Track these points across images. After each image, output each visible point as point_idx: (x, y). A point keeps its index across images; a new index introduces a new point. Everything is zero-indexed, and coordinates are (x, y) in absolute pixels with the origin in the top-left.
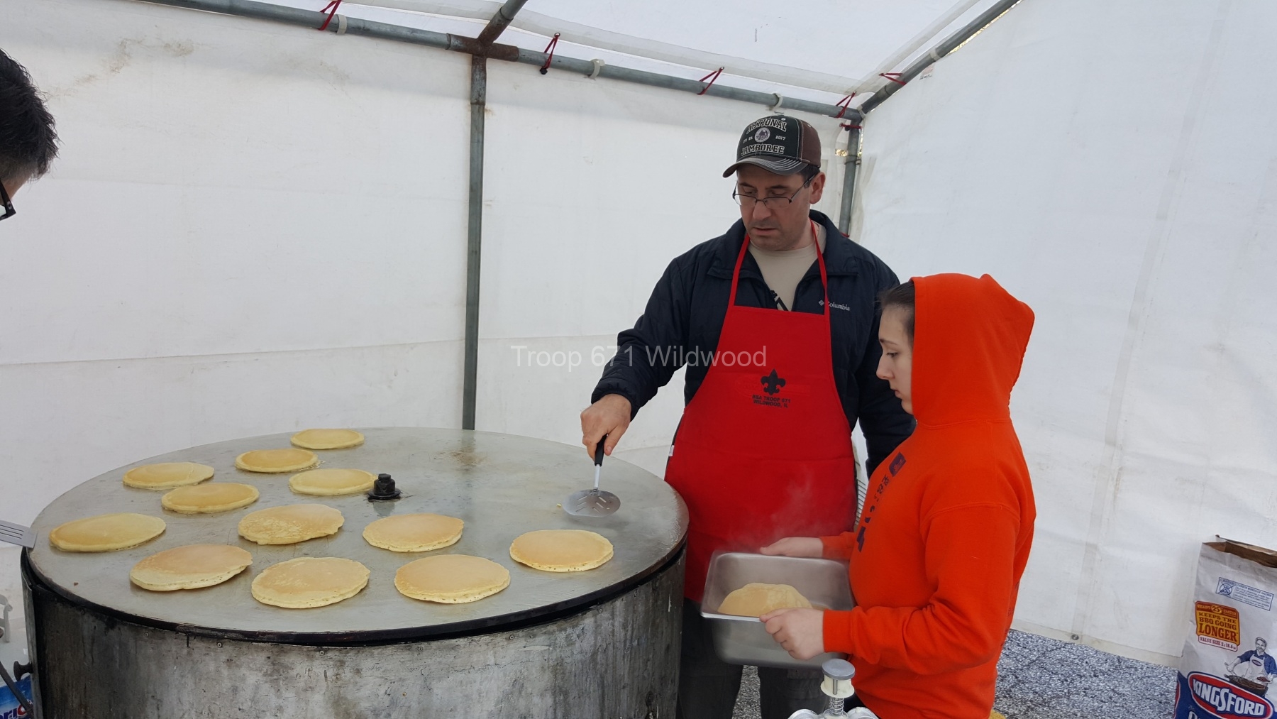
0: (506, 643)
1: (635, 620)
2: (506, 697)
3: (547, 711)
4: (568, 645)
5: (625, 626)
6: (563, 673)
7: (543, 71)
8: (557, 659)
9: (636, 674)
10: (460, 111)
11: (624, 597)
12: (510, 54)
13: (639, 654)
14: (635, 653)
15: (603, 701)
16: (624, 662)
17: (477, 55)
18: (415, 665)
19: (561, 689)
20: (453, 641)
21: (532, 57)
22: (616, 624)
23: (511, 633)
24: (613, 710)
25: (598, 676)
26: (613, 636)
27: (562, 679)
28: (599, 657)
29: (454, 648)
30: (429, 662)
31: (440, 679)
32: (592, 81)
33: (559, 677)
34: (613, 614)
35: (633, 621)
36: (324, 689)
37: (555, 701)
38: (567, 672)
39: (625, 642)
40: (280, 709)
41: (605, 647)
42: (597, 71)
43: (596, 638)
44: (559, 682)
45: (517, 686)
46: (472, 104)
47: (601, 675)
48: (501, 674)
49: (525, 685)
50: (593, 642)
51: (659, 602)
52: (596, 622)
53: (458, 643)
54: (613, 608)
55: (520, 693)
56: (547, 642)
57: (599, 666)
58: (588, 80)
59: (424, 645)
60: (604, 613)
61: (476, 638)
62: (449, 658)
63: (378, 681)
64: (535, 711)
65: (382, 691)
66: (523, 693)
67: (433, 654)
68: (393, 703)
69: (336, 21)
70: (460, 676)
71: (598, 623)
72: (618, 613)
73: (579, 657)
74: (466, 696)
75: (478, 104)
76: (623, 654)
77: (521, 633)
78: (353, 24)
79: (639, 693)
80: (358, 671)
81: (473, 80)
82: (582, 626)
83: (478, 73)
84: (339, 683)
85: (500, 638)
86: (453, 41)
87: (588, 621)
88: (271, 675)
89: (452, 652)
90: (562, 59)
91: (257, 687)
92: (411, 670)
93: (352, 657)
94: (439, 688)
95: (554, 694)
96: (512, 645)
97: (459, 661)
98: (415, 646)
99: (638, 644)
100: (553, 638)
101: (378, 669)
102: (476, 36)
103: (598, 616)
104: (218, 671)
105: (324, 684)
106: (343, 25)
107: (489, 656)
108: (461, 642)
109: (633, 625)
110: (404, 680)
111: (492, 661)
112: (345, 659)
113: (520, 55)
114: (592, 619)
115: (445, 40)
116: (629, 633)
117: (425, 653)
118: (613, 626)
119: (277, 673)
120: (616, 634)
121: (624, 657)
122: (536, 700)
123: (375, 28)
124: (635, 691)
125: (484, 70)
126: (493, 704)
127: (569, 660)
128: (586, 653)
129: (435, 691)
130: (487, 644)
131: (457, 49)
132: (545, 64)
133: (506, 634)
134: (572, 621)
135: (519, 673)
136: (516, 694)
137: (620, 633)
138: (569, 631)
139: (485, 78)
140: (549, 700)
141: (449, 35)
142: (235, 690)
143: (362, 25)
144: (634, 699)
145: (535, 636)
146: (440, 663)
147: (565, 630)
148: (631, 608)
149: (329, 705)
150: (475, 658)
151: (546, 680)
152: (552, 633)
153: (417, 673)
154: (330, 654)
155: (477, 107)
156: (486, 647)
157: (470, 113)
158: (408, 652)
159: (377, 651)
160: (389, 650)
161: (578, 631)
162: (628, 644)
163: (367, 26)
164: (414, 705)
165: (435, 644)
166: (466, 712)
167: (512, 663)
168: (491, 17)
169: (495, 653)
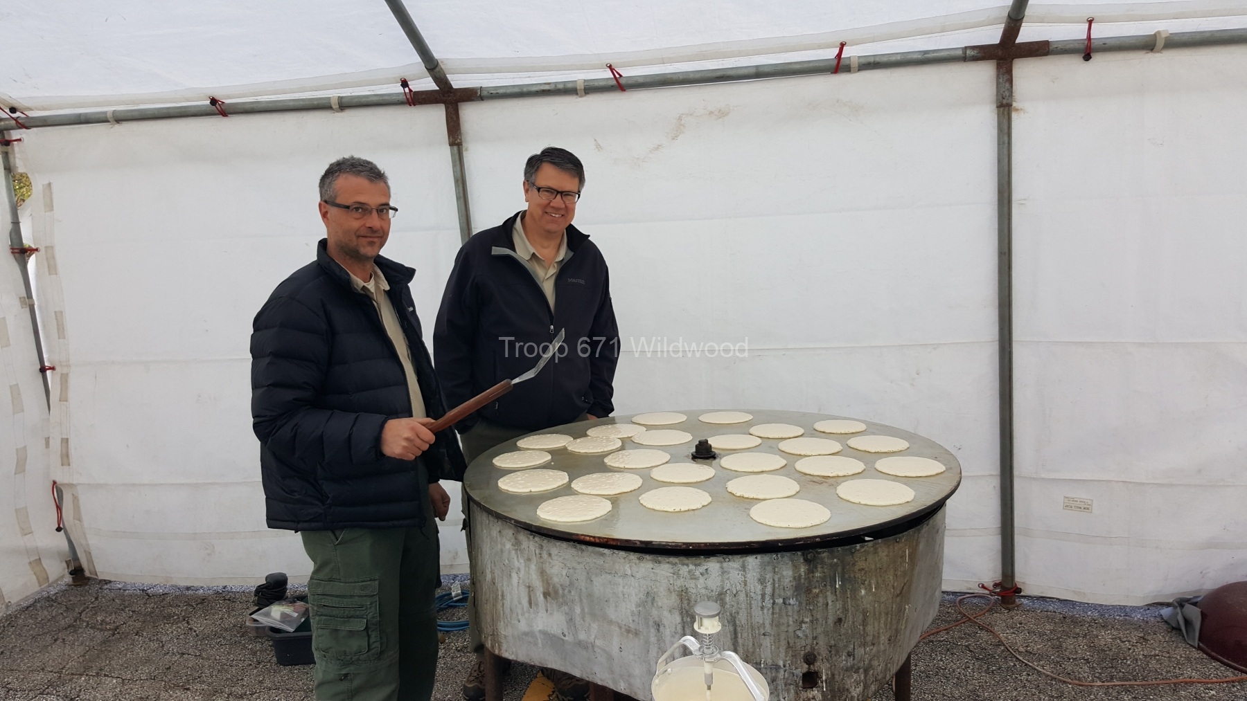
0: (637, 561)
1: (776, 579)
2: (642, 604)
3: (676, 626)
4: (691, 579)
5: (762, 581)
6: (688, 599)
7: (1087, 57)
8: (681, 587)
9: (784, 628)
10: (986, 116)
11: (759, 556)
12: (1040, 50)
13: (787, 612)
14: (780, 610)
15: (736, 637)
16: (763, 613)
17: (1001, 59)
18: (580, 560)
19: (687, 612)
20: (602, 549)
21: (1067, 47)
22: (748, 576)
23: (641, 555)
24: (751, 650)
25: (728, 614)
26: (745, 585)
27: (688, 604)
28: (727, 599)
29: (603, 555)
30: (588, 560)
31: (597, 575)
32: (1158, 55)
33: (686, 602)
34: (744, 568)
35: (774, 580)
36: (535, 561)
37: (682, 620)
38: (692, 600)
39: (763, 596)
40: (519, 569)
41: (735, 592)
42: (1160, 43)
43: (722, 581)
44: (685, 605)
45: (650, 598)
46: (997, 107)
47: (731, 615)
48: (637, 585)
49: (656, 599)
50: (719, 584)
51: (818, 575)
52: (722, 568)
53: (604, 552)
54: (744, 561)
55: (653, 604)
56: (672, 571)
57: (727, 606)
58: (1150, 55)
59: (584, 547)
60: (734, 564)
61: (616, 551)
62: (600, 561)
63: (562, 565)
64: (665, 621)
65: (564, 574)
66: (655, 604)
67: (591, 557)
68: (571, 584)
69: (847, 62)
70: (609, 577)
71: (725, 570)
72: (750, 567)
73: (703, 591)
74: (614, 593)
75: (1005, 106)
76: (760, 604)
77: (648, 557)
78: (863, 61)
79: (789, 646)
80: (550, 555)
81: (998, 84)
82: (706, 567)
83: (1001, 76)
84: (542, 560)
85: (633, 557)
86: (968, 52)
87: (713, 565)
88: (515, 546)
89: (602, 558)
90: (1107, 42)
91: (510, 552)
92: (579, 563)
93: (545, 542)
94: (598, 581)
95: (681, 613)
96: (642, 565)
97: (606, 565)
98: (578, 546)
99: (784, 603)
100: (675, 568)
101: (560, 556)
102: (998, 42)
103: (725, 565)
104: (497, 537)
105: (534, 557)
106: (854, 64)
107: (626, 568)
108: (606, 551)
109: (774, 584)
110: (575, 569)
111: (629, 572)
112: (543, 545)
113: (1051, 48)
114: (718, 565)
115: (960, 53)
116: (769, 590)
117: (585, 554)
118: (745, 577)
119: (517, 543)
120: (748, 584)
121: (762, 608)
122: (666, 613)
123: (885, 59)
124: (783, 643)
125: (1009, 72)
126: (634, 606)
127: (694, 591)
128: (712, 591)
129: (595, 583)
130: (624, 558)
131: (975, 59)
132: (1087, 50)
133: (637, 555)
134: (694, 559)
135: (650, 588)
136: (650, 603)
137: (755, 587)
138: (691, 567)
139: (1010, 81)
140: (678, 619)
141: (966, 47)
142: (502, 551)
143: (872, 60)
144: (782, 650)
145: (660, 562)
146: (595, 563)
147: (687, 565)
148: (769, 568)
149: (539, 574)
150: (617, 566)
151: (674, 600)
152: (675, 564)
153: (581, 566)
154: (536, 539)
155: (1002, 109)
156: (624, 560)
157: (996, 116)
158: (574, 549)
159: (558, 543)
160: (564, 545)
161: (702, 569)
162: (767, 598)
163: (878, 59)
164: (583, 589)
165: (590, 548)
166: (616, 606)
167: (644, 578)
168: (1005, 20)
169: (630, 566)
